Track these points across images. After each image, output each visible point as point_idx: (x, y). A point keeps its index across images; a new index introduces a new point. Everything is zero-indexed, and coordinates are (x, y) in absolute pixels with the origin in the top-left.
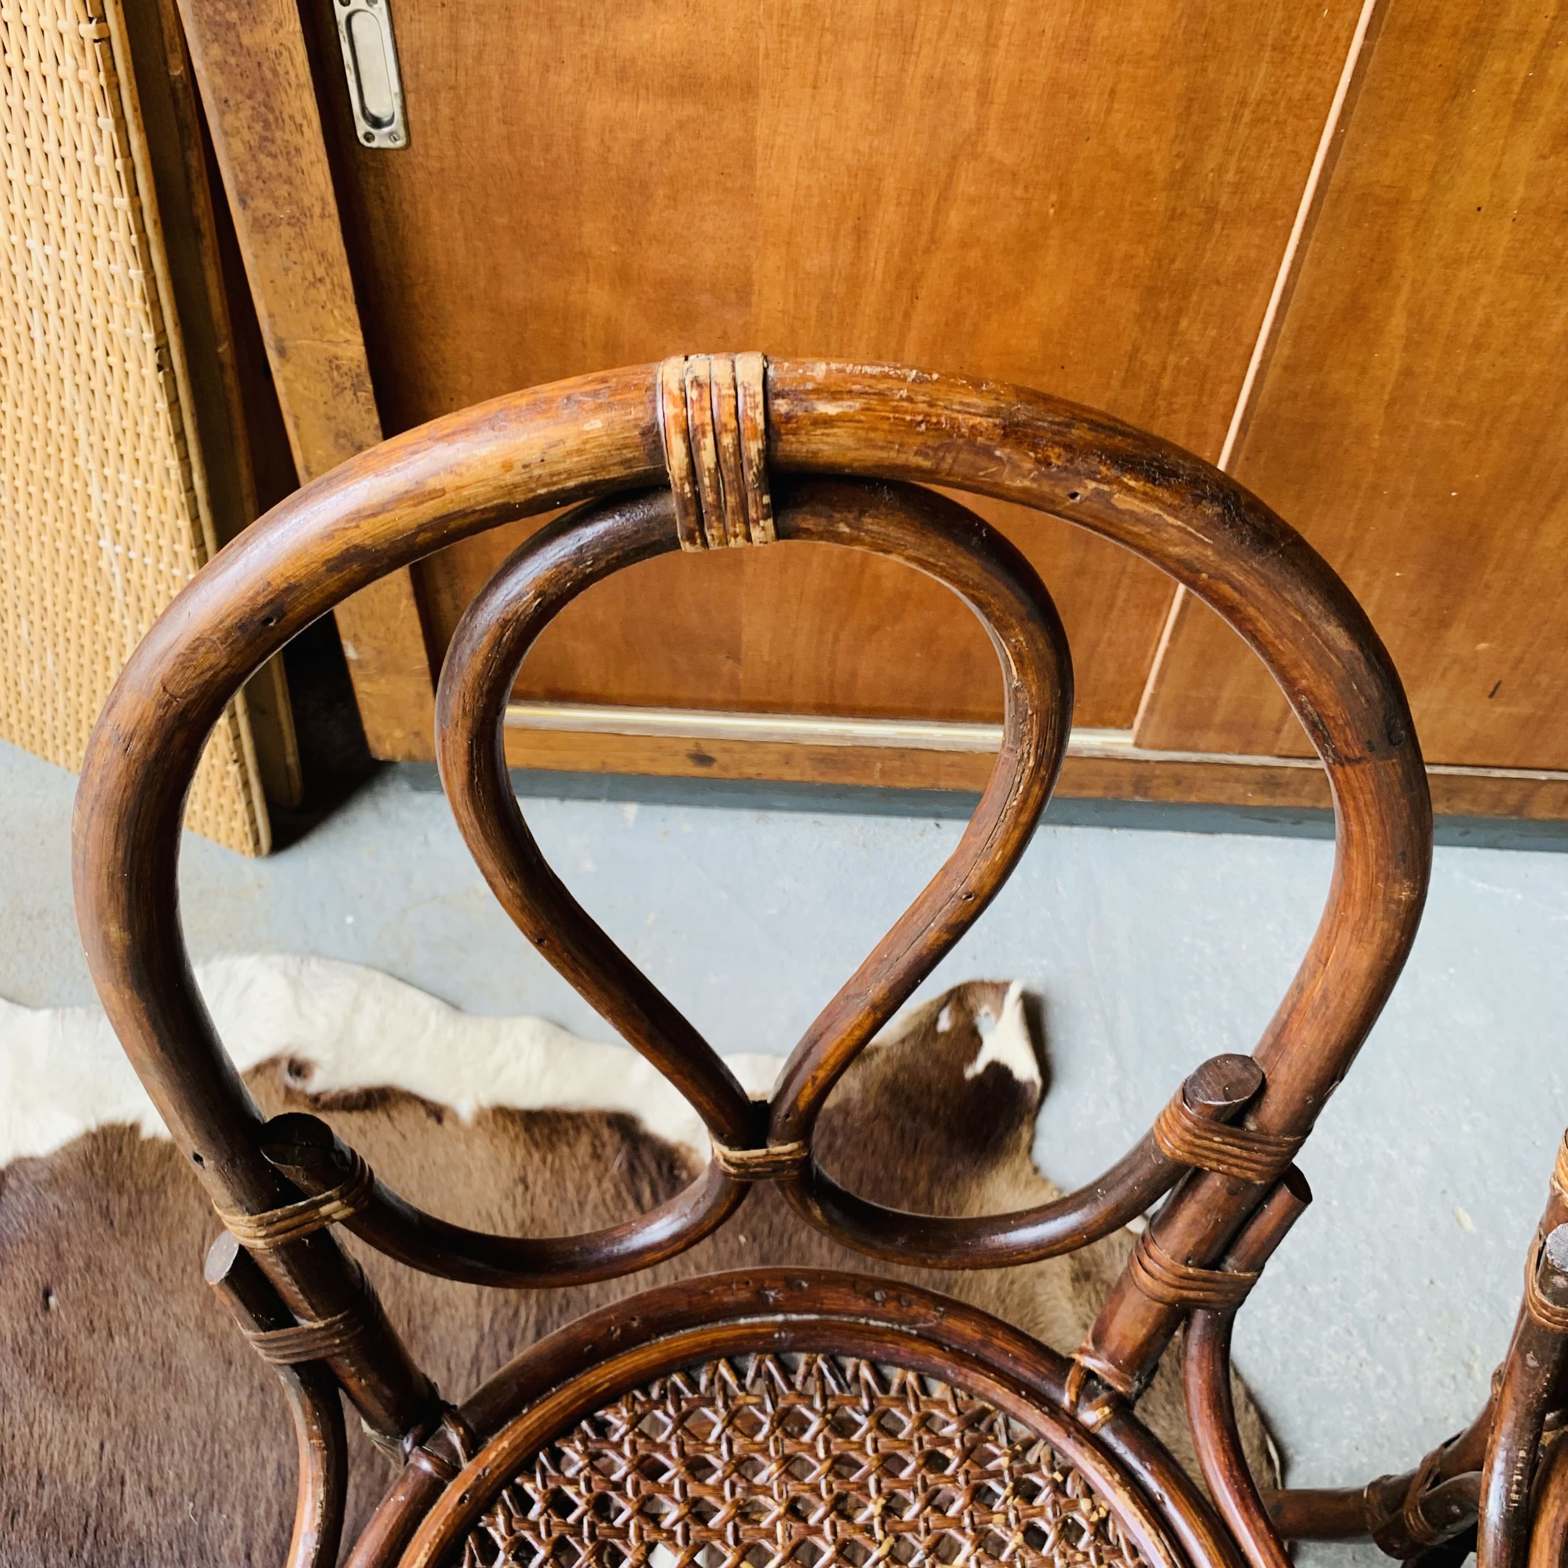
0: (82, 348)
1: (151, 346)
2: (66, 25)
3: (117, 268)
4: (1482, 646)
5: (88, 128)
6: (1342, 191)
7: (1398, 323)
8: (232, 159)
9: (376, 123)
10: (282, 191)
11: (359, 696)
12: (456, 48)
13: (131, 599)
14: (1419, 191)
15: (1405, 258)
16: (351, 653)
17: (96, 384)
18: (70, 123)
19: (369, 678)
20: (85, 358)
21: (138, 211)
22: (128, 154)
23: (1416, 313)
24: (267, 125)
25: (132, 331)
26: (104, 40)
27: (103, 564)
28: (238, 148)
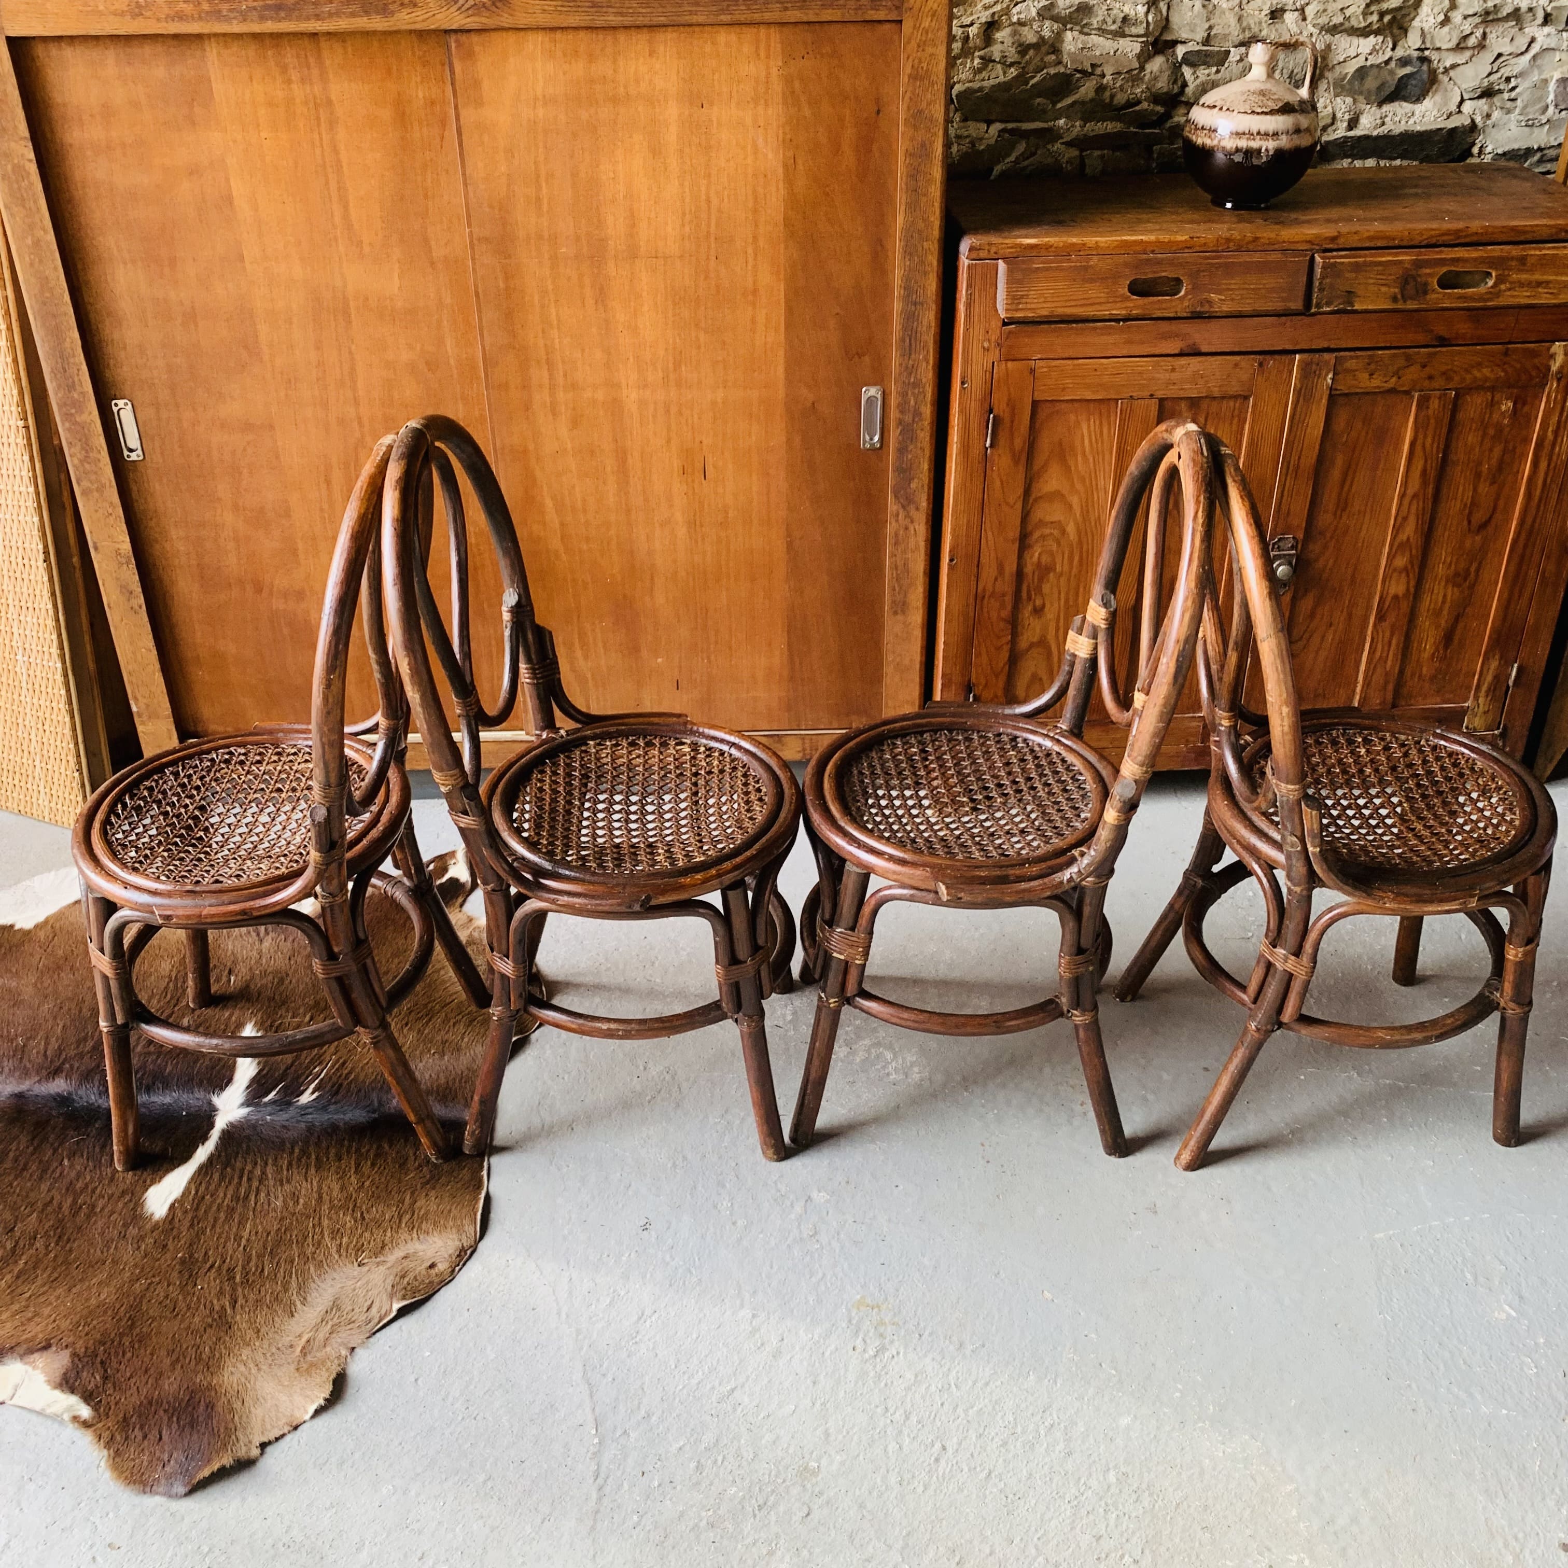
0: (13, 559)
1: (41, 551)
2: (12, 423)
3: (28, 518)
4: (660, 660)
5: (19, 462)
6: (503, 448)
7: (549, 503)
8: (74, 466)
9: (131, 450)
10: (93, 477)
11: (140, 735)
12: (159, 419)
13: (30, 686)
14: (531, 447)
15: (538, 474)
16: (134, 709)
17: (18, 575)
18: (12, 461)
19: (143, 723)
20: (14, 563)
21: (38, 494)
22: (34, 470)
23: (554, 498)
24: (87, 452)
25: (34, 546)
26: (27, 427)
27: (18, 669)
28: (76, 461)
